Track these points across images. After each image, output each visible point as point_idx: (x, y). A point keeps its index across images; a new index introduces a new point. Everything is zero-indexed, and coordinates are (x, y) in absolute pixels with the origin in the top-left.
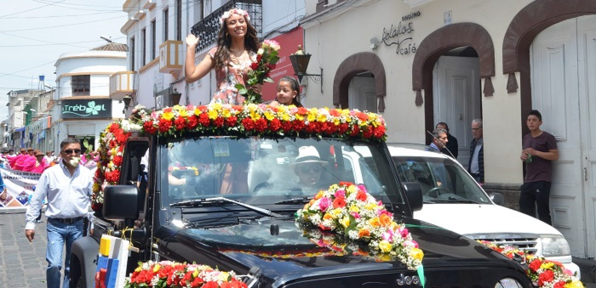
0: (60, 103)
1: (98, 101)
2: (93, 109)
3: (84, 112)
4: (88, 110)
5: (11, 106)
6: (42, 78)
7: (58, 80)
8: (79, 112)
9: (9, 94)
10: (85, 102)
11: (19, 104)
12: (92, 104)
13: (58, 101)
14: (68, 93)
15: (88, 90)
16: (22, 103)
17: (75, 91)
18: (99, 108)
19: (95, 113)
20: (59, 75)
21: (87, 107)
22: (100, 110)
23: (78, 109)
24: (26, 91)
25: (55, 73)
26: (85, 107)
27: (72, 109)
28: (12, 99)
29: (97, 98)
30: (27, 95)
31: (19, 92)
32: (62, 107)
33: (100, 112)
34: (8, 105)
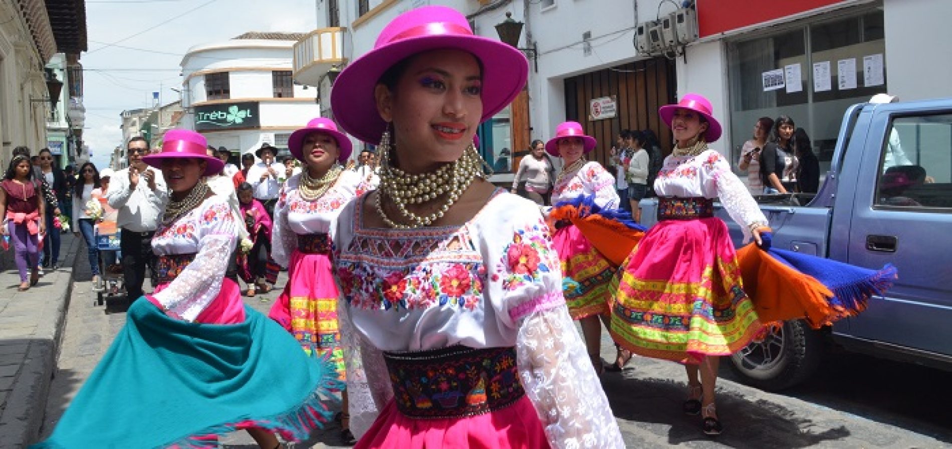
0: (192, 111)
1: (242, 106)
2: (236, 116)
3: (225, 121)
4: (230, 118)
5: (125, 128)
6: (156, 95)
7: (187, 83)
8: (217, 120)
9: (122, 114)
10: (225, 108)
11: (134, 124)
12: (234, 109)
13: (189, 108)
14: (201, 96)
15: (227, 92)
16: (138, 124)
17: (210, 94)
18: (243, 114)
19: (239, 121)
20: (187, 76)
21: (228, 113)
22: (244, 116)
23: (217, 117)
24: (140, 111)
25: (181, 75)
26: (225, 114)
27: (208, 117)
28: (126, 120)
29: (240, 101)
30: (142, 114)
31: (133, 112)
32: (195, 116)
33: (245, 119)
34: (122, 126)
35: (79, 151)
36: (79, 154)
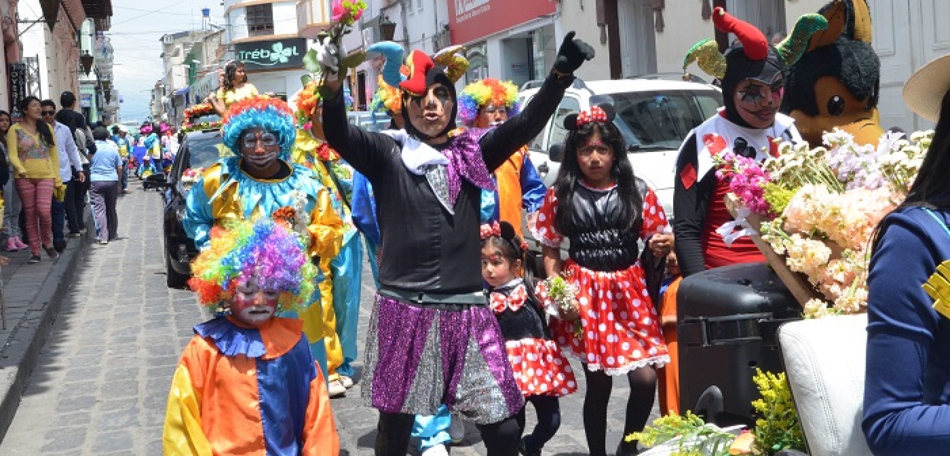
0: (232, 48)
1: (287, 42)
2: (281, 54)
3: (268, 60)
4: (274, 57)
5: (166, 57)
6: (206, 12)
7: (227, 15)
8: (260, 60)
9: (162, 39)
11: (176, 54)
12: (278, 47)
13: (230, 45)
14: (243, 33)
15: (270, 27)
16: (181, 52)
17: (252, 29)
18: (288, 52)
19: (284, 60)
20: (228, 6)
21: (272, 51)
22: (289, 54)
23: (260, 56)
24: (185, 34)
25: (222, 4)
26: (268, 52)
27: (250, 56)
28: (167, 46)
29: (284, 37)
30: (187, 39)
31: (176, 36)
32: (236, 55)
33: (291, 58)
34: (162, 56)
35: (108, 97)
36: (108, 101)
